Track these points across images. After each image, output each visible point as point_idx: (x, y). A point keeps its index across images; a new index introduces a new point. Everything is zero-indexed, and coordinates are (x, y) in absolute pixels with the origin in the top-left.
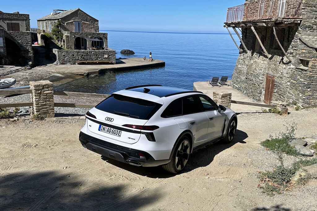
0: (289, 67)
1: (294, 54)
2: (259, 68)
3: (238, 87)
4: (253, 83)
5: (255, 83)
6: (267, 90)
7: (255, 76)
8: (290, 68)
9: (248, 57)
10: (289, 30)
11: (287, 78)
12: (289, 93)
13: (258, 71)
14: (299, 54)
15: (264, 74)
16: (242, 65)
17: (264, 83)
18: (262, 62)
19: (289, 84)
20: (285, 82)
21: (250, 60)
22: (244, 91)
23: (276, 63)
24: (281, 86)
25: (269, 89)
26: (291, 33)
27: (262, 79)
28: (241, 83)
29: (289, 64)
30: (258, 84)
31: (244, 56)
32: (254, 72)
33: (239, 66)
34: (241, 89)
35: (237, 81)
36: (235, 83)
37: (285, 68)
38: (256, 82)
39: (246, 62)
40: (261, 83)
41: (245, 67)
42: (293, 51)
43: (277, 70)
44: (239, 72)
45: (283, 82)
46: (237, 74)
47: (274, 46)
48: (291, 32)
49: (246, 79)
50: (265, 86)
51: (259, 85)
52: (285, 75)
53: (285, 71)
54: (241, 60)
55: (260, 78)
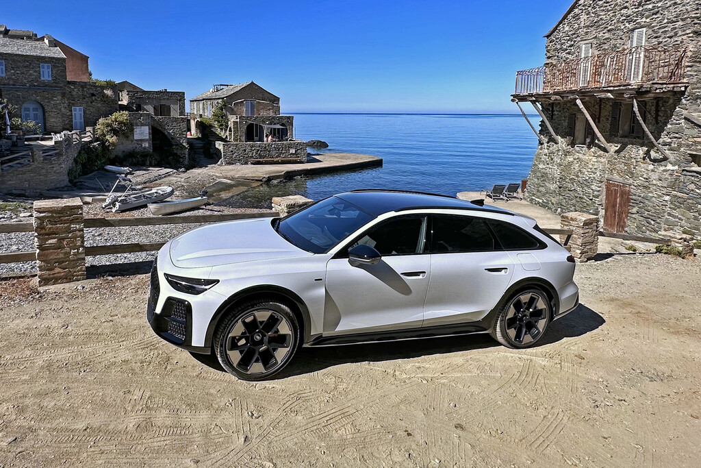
0: (662, 168)
1: (673, 145)
2: (589, 170)
3: (543, 201)
4: (576, 195)
5: (581, 196)
6: (610, 209)
7: (581, 184)
8: (665, 171)
9: (559, 150)
10: (657, 103)
11: (661, 188)
12: (669, 214)
13: (586, 174)
14: (688, 146)
15: (602, 180)
16: (548, 164)
17: (604, 196)
18: (596, 160)
19: (667, 198)
20: (655, 196)
21: (566, 155)
22: (557, 210)
23: (629, 162)
24: (647, 202)
25: (614, 206)
26: (663, 108)
27: (598, 189)
28: (548, 195)
29: (663, 163)
30: (591, 198)
31: (551, 149)
32: (578, 176)
33: (541, 166)
34: (550, 205)
35: (538, 191)
36: (534, 195)
37: (653, 171)
38: (583, 195)
39: (555, 159)
40: (597, 197)
41: (556, 167)
42: (670, 140)
43: (632, 173)
44: (542, 176)
45: (650, 195)
46: (538, 179)
47: (621, 132)
48: (663, 106)
49: (560, 188)
50: (604, 202)
51: (591, 200)
52: (654, 182)
53: (654, 176)
54: (545, 157)
55: (593, 187)
